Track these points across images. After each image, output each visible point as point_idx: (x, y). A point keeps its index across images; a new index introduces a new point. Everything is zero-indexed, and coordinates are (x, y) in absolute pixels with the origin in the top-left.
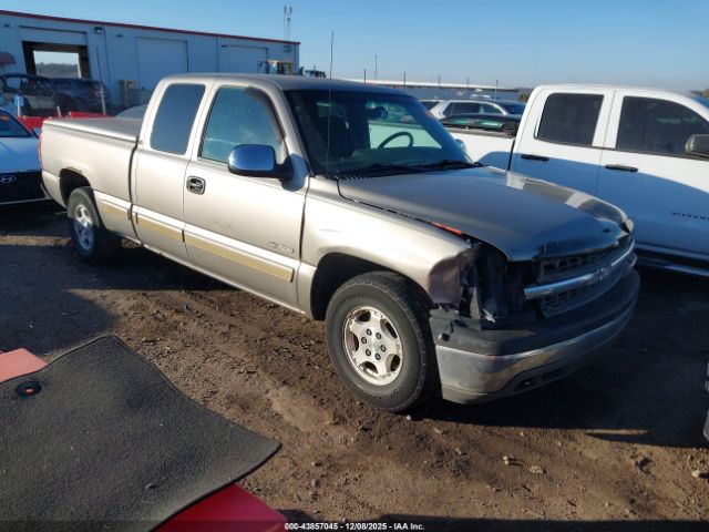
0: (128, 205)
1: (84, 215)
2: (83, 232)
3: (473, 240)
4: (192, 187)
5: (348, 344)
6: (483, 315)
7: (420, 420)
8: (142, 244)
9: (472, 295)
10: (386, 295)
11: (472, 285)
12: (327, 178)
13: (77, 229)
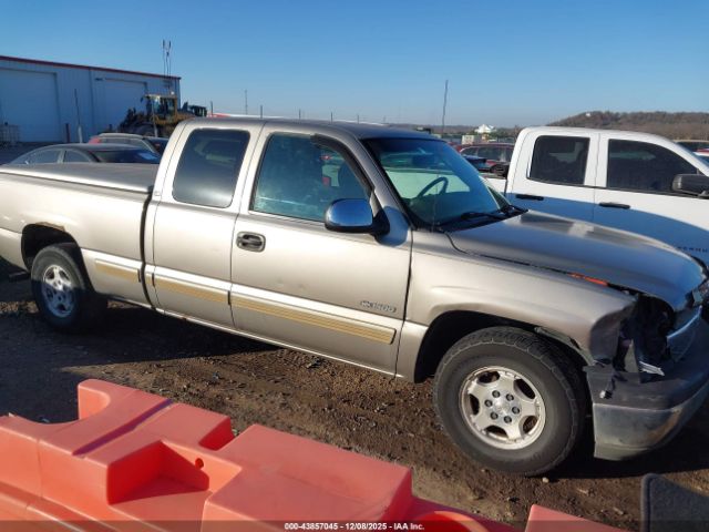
0: (139, 265)
1: (58, 277)
2: (55, 297)
3: (632, 292)
4: (244, 245)
5: (465, 407)
6: (640, 367)
7: (557, 481)
8: (154, 308)
9: (627, 348)
10: (525, 353)
11: (628, 338)
12: (430, 231)
13: (45, 294)
